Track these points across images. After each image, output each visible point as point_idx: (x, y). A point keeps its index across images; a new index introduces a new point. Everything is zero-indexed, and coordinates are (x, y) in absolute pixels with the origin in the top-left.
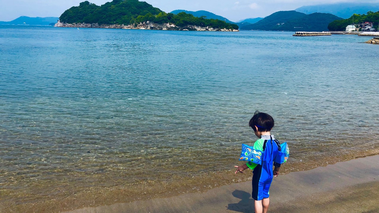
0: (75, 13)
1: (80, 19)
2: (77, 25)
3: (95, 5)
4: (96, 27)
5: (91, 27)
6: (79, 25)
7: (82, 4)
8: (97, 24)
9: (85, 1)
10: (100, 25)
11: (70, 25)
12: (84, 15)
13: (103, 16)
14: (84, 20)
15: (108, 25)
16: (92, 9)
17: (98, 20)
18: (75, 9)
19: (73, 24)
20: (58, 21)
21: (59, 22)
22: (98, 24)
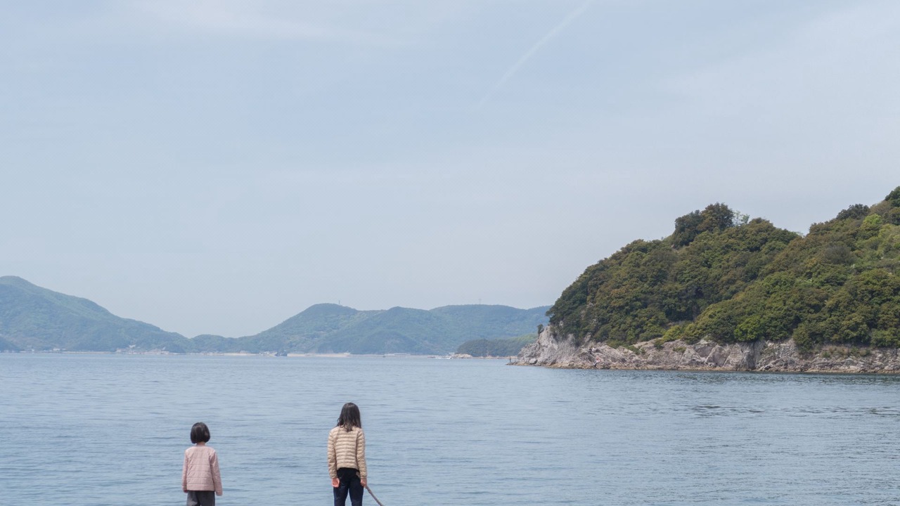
0: (642, 278)
1: (675, 315)
2: (663, 352)
3: (769, 228)
4: (783, 371)
5: (749, 367)
6: (676, 356)
7: (689, 227)
8: (789, 344)
9: (711, 208)
10: (805, 349)
11: (618, 353)
12: (699, 294)
13: (827, 298)
14: (703, 319)
15: (863, 350)
16: (752, 250)
17: (798, 320)
18: (646, 257)
19: (637, 352)
20: (540, 330)
21: (545, 338)
22: (798, 346)
